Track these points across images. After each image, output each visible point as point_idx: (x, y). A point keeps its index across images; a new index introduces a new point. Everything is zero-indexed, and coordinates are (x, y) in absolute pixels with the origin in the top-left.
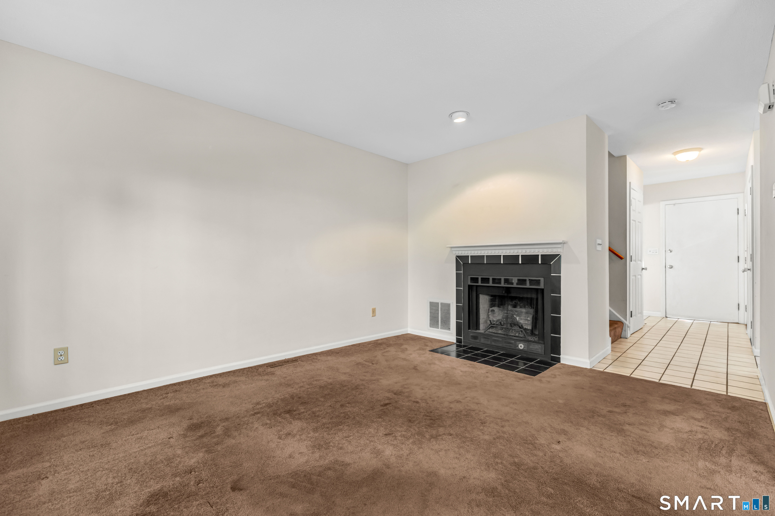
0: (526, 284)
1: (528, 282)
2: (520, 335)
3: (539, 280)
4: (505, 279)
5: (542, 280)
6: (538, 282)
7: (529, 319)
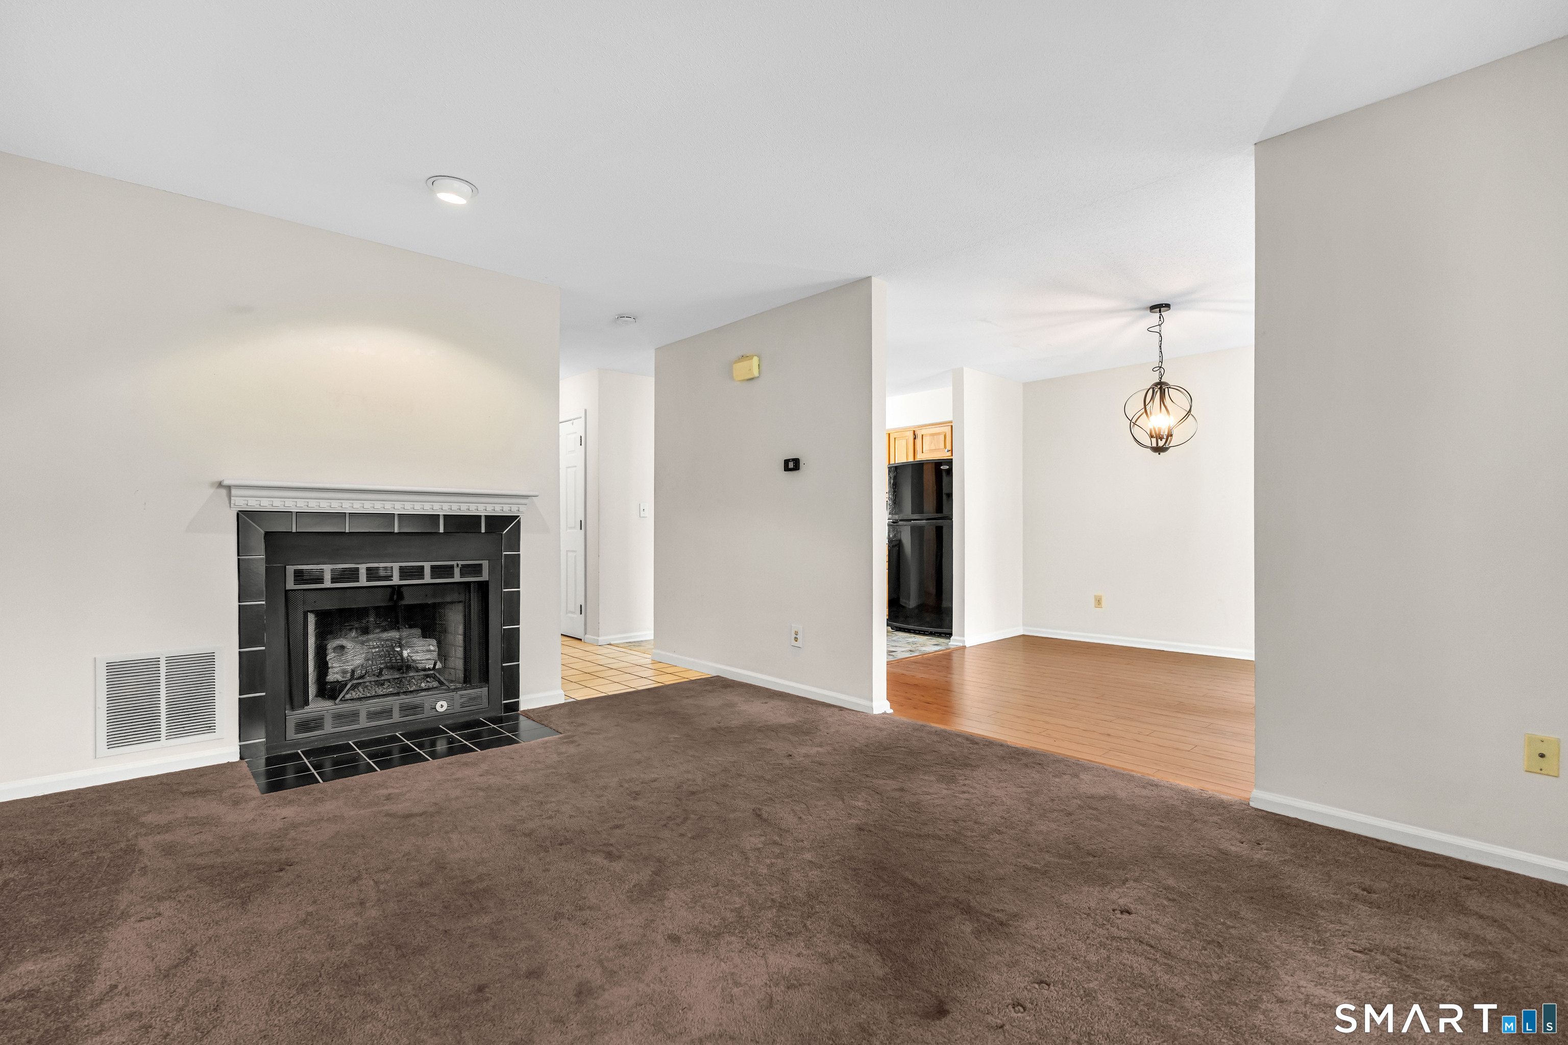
0: (453, 574)
1: (457, 571)
2: (431, 685)
3: (481, 565)
4: (401, 568)
5: (485, 564)
6: (477, 569)
7: (432, 648)
